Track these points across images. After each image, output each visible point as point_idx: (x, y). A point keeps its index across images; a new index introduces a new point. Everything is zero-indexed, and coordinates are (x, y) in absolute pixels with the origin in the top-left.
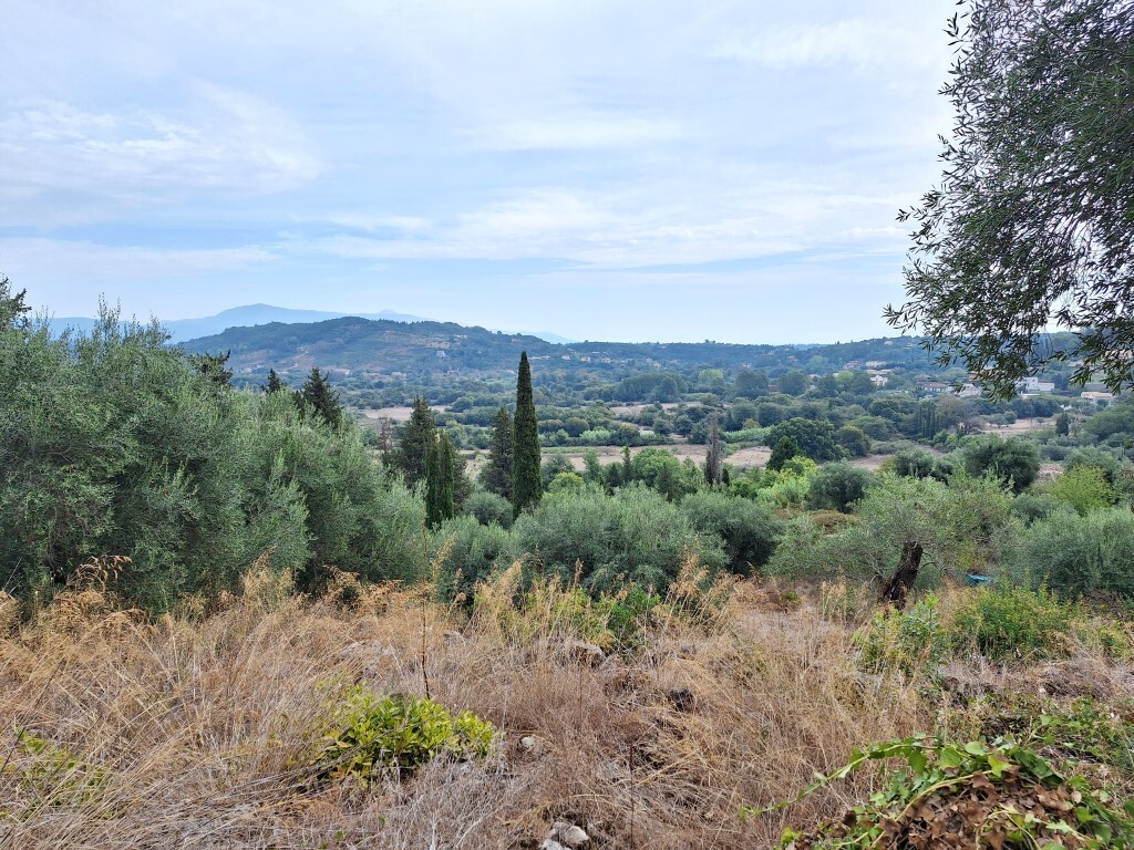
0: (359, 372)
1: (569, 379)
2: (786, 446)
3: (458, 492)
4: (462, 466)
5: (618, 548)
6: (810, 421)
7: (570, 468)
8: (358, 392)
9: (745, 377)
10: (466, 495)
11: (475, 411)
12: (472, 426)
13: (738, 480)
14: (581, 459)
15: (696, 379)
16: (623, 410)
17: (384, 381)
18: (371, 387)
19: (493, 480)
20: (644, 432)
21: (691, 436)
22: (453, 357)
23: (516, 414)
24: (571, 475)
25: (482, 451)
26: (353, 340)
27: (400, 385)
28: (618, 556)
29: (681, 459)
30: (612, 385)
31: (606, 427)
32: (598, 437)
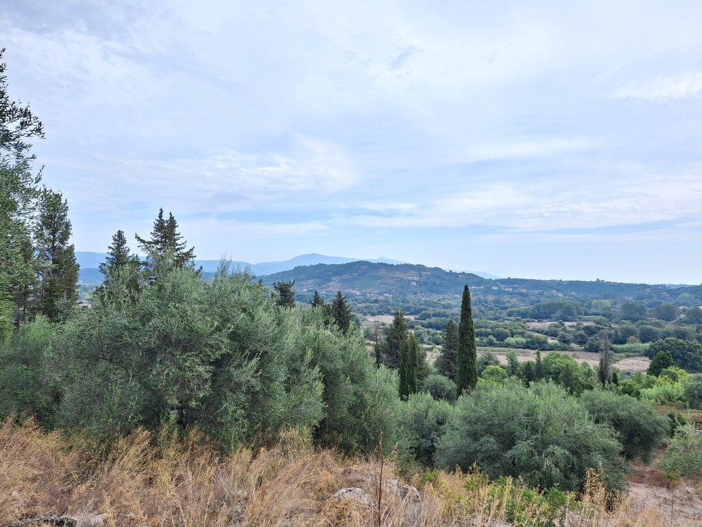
0: (365, 293)
1: (497, 302)
2: (663, 358)
3: (420, 373)
4: (424, 355)
5: (534, 430)
6: (681, 341)
7: (497, 363)
8: (364, 305)
9: (627, 306)
10: (426, 375)
11: (433, 320)
12: (430, 330)
13: (625, 381)
14: (505, 357)
15: (590, 306)
16: (535, 324)
17: (379, 299)
18: (371, 302)
19: (444, 366)
20: (551, 341)
21: (587, 346)
22: (421, 285)
23: (460, 325)
24: (497, 367)
25: (437, 346)
26: (362, 275)
27: (388, 301)
28: (534, 437)
29: (580, 362)
30: (527, 307)
31: (523, 336)
32: (517, 342)
